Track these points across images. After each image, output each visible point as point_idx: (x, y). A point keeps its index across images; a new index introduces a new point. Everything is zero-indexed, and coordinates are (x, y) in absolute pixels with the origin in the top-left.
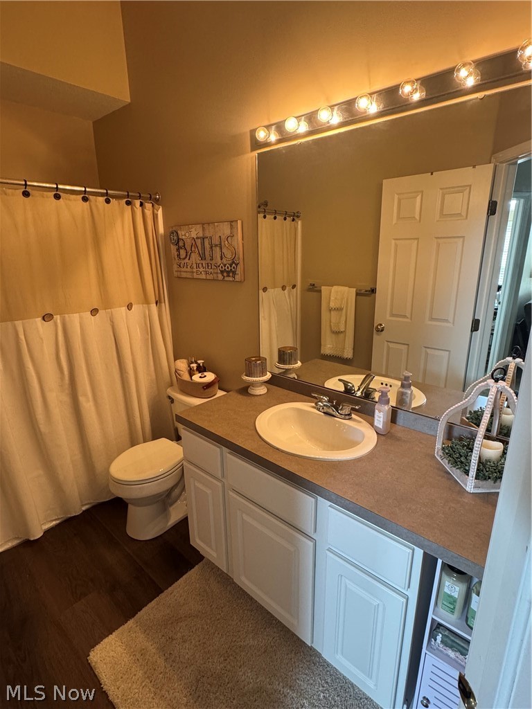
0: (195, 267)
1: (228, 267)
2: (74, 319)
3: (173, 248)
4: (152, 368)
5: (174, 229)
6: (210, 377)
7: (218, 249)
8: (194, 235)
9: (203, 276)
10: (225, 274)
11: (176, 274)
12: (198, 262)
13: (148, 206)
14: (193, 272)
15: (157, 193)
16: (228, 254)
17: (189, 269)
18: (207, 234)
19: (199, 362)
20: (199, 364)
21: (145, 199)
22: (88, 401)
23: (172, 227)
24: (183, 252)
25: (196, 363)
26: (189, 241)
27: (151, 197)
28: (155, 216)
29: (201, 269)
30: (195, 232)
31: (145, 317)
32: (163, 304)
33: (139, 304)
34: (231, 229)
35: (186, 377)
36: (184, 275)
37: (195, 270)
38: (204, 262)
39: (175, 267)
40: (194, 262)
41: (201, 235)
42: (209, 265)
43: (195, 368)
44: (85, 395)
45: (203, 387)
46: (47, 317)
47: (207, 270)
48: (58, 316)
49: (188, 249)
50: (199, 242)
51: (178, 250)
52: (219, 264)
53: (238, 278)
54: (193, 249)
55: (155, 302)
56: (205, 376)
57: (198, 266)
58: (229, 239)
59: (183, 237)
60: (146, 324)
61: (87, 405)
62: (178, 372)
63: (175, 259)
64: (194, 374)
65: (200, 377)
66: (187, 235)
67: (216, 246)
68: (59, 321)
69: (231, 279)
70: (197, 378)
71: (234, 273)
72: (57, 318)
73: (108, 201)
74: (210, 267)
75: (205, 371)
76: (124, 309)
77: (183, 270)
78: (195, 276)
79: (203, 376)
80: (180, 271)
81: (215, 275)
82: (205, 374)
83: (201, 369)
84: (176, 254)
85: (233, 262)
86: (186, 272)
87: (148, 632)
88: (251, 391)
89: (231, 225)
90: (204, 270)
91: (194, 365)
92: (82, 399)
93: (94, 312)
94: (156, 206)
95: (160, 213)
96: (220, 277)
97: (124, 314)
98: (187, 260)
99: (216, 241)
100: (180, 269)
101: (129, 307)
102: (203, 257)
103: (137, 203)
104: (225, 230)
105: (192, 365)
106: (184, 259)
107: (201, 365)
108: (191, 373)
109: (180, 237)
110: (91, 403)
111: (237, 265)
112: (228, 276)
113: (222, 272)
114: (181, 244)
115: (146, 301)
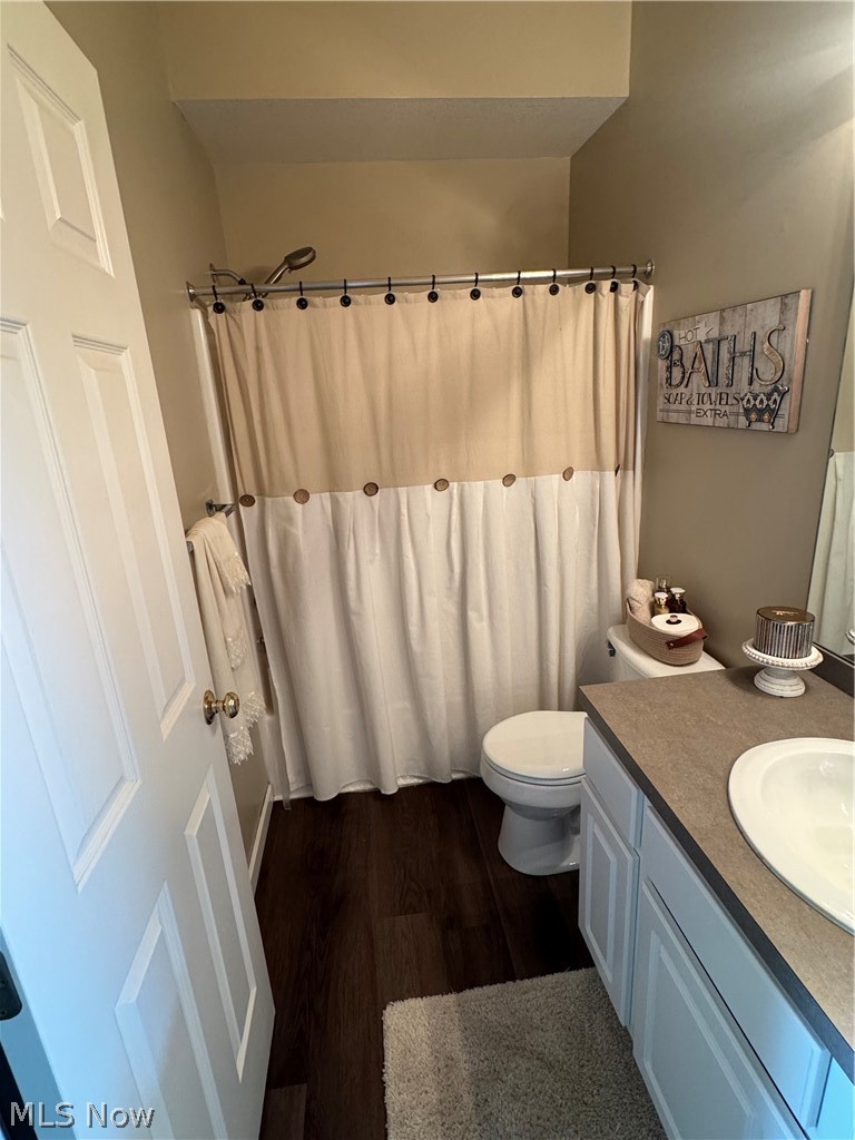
0: (695, 402)
1: (762, 401)
2: (476, 490)
3: (662, 365)
4: (594, 585)
5: (667, 328)
6: (688, 624)
7: (746, 361)
8: (702, 336)
9: (708, 421)
10: (753, 416)
11: (659, 416)
12: (703, 390)
13: (627, 288)
14: (690, 412)
15: (649, 261)
16: (767, 372)
17: (684, 407)
18: (729, 332)
19: (674, 590)
20: (674, 596)
21: (624, 277)
22: (481, 620)
23: (664, 324)
24: (677, 373)
25: (668, 591)
26: (690, 347)
27: (635, 272)
28: (639, 306)
29: (707, 406)
30: (705, 329)
31: (593, 492)
32: (631, 473)
33: (586, 469)
34: (782, 312)
35: (642, 614)
36: (674, 417)
37: (694, 408)
38: (713, 391)
39: (661, 402)
40: (695, 391)
41: (715, 334)
42: (724, 396)
43: (663, 602)
44: (478, 610)
45: (668, 643)
46: (440, 484)
47: (718, 407)
48: (456, 484)
49: (688, 364)
50: (709, 349)
51: (669, 368)
52: (742, 395)
53: (781, 424)
54: (696, 365)
55: (613, 467)
56: (679, 622)
57: (701, 401)
58: (774, 338)
59: (682, 342)
60: (593, 505)
61: (479, 626)
62: (632, 602)
63: (662, 385)
64: (659, 613)
65: (669, 622)
66: (689, 337)
67: (743, 354)
68: (455, 491)
69: (765, 426)
70: (660, 622)
71: (774, 414)
72: (454, 486)
73: (554, 291)
74: (724, 402)
75: (684, 612)
76: (557, 477)
77: (673, 407)
78: (694, 420)
79: (674, 620)
80: (668, 411)
81: (732, 418)
82: (680, 616)
83: (675, 606)
84: (665, 376)
85: (776, 390)
86: (678, 411)
87: (468, 1032)
88: (763, 683)
89: (784, 304)
90: (712, 407)
91: (663, 596)
92: (472, 615)
93: (509, 479)
94: (643, 286)
95: (649, 299)
96: (743, 421)
97: (556, 487)
98: (682, 389)
99: (744, 344)
100: (667, 406)
101: (568, 474)
102: (712, 381)
103: (606, 285)
104: (769, 316)
105: (658, 595)
106: (678, 386)
107: (677, 596)
108: (654, 609)
109: (676, 342)
110: (485, 624)
111: (783, 395)
112: (760, 420)
113: (747, 412)
114: (676, 356)
115: (599, 466)
